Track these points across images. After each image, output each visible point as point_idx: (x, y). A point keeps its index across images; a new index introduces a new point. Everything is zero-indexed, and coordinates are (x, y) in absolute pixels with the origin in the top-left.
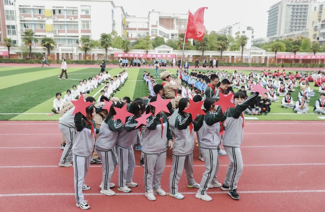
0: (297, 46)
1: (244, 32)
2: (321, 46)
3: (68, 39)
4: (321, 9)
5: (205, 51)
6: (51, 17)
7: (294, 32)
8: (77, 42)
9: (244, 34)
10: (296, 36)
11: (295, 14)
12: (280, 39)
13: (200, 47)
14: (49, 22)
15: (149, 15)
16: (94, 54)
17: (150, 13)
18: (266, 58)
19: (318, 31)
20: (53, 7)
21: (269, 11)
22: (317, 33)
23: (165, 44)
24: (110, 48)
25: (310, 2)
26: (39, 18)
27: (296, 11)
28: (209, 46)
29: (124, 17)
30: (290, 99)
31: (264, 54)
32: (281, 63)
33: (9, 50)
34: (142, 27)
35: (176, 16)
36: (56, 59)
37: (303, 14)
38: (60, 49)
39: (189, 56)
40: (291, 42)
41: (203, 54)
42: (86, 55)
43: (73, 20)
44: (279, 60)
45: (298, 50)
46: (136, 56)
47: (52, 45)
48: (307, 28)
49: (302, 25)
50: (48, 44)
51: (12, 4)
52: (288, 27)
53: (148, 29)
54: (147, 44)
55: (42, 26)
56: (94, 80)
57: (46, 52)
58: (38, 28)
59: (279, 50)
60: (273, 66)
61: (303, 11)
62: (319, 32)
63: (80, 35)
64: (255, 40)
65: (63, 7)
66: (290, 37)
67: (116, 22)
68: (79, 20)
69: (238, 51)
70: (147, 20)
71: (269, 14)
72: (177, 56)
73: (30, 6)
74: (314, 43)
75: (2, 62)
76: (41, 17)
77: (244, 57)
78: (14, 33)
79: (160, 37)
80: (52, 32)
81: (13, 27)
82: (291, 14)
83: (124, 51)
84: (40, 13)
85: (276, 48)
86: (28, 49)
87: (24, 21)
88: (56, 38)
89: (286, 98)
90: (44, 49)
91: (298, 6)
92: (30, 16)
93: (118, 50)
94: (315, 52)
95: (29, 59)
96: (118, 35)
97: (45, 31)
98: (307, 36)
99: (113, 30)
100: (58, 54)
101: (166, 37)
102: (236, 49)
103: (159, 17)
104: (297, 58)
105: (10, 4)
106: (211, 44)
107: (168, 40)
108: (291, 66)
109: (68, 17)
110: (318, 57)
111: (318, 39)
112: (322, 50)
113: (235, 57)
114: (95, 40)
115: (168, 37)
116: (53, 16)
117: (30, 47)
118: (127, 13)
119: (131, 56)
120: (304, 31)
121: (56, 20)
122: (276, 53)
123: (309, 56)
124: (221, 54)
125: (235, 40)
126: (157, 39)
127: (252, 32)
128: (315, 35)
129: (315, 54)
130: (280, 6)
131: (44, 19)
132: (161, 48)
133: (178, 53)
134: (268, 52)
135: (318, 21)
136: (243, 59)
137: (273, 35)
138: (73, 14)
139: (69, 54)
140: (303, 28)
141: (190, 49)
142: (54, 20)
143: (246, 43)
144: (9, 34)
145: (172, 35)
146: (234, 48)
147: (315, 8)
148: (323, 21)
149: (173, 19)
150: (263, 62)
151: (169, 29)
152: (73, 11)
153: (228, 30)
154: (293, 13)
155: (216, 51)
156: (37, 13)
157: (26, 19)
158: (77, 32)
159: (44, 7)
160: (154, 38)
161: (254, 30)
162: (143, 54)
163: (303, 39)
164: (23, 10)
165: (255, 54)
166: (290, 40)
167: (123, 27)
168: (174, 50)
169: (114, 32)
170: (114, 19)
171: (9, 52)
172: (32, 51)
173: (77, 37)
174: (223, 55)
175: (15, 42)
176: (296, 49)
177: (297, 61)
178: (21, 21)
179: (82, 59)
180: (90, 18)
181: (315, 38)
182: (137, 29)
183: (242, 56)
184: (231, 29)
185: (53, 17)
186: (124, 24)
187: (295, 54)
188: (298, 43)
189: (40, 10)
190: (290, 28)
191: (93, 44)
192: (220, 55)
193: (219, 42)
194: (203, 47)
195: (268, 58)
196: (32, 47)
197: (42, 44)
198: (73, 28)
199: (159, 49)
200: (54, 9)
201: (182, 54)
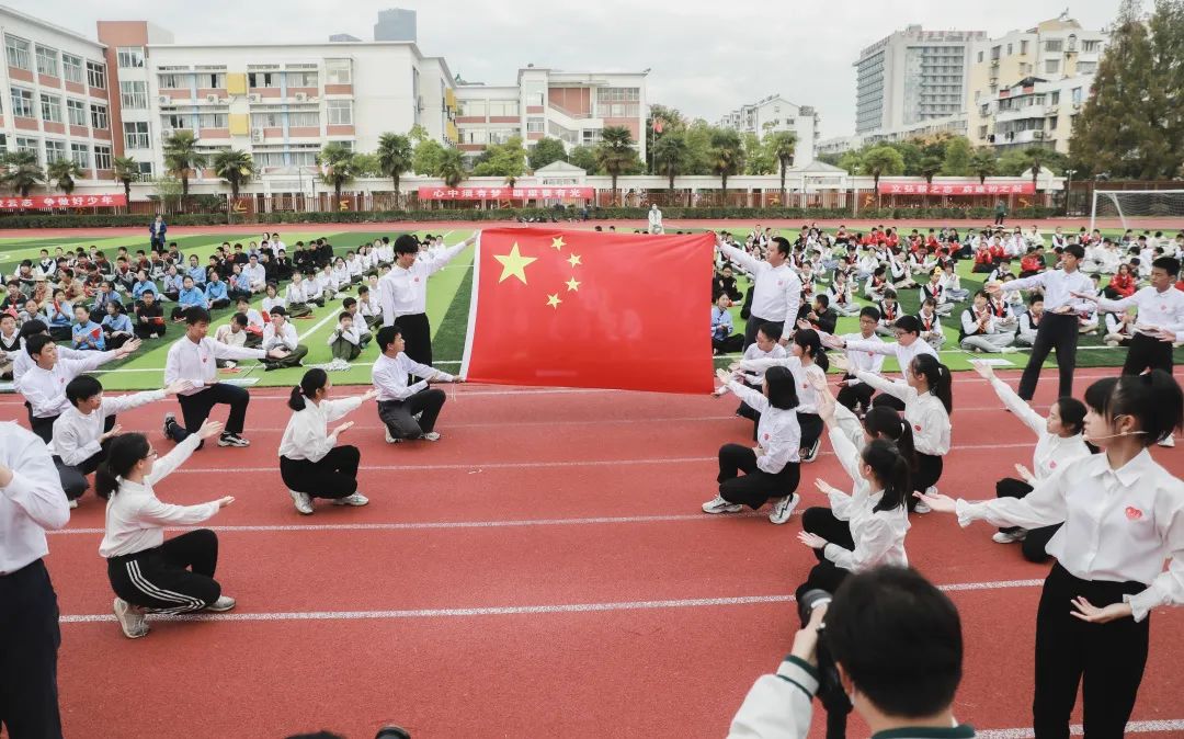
0: (936, 158)
1: (791, 122)
2: (999, 160)
3: (291, 153)
4: (997, 59)
5: (676, 177)
6: (245, 94)
7: (929, 122)
8: (318, 162)
9: (791, 126)
10: (933, 132)
11: (930, 72)
12: (891, 140)
13: (663, 166)
14: (239, 109)
15: (519, 79)
16: (362, 193)
17: (521, 72)
18: (850, 193)
19: (991, 118)
20: (250, 66)
21: (858, 65)
22: (990, 122)
23: (565, 158)
24: (408, 175)
25: (968, 39)
26: (211, 99)
27: (931, 62)
28: (689, 162)
29: (448, 85)
30: (895, 309)
31: (842, 181)
32: (892, 206)
33: (128, 190)
34: (500, 114)
35: (595, 80)
36: (256, 210)
37: (950, 72)
38: (267, 183)
39: (632, 191)
40: (920, 147)
41: (672, 185)
42: (337, 198)
43: (304, 101)
44: (886, 198)
45: (937, 171)
46: (482, 194)
47: (244, 172)
48: (963, 110)
49: (949, 101)
50: (233, 168)
51: (141, 65)
52: (912, 108)
53: (517, 120)
54: (512, 159)
55: (220, 120)
56: (340, 268)
57: (229, 193)
58: (209, 125)
59: (885, 170)
60: (869, 215)
61: (951, 63)
62: (995, 120)
63: (325, 140)
64: (825, 145)
65: (275, 67)
66: (917, 135)
67: (424, 102)
68: (323, 100)
69: (772, 176)
70: (513, 95)
71: (860, 71)
72: (597, 192)
73: (187, 67)
74: (983, 150)
75: (110, 226)
76: (215, 96)
77: (788, 191)
78: (146, 143)
79: (551, 140)
80: (247, 135)
81: (143, 127)
82: (920, 71)
83: (447, 183)
84: (214, 86)
85: (876, 165)
86: (179, 187)
87: (173, 109)
88: (257, 151)
89: (885, 306)
90: (224, 183)
91: (936, 49)
92: (187, 94)
93: (430, 178)
94: (983, 175)
95: (182, 213)
96: (429, 139)
97: (226, 134)
98: (962, 132)
99: (415, 124)
100: (261, 196)
101: (569, 141)
102: (767, 168)
103: (549, 83)
104: (934, 191)
105: (135, 65)
106: (693, 157)
107: (574, 146)
108: (919, 215)
109: (290, 92)
110: (992, 190)
111: (992, 138)
112: (1000, 169)
113: (763, 192)
114: (366, 154)
115: (574, 139)
116: (251, 92)
117: (185, 181)
118: (458, 76)
119: (468, 194)
120: (955, 117)
121: (258, 101)
122: (876, 180)
123: (967, 185)
124: (724, 184)
125: (762, 144)
126: (543, 144)
127: (812, 123)
128: (984, 128)
129: (983, 180)
130: (886, 48)
131: (226, 101)
132: (553, 171)
133: (601, 183)
134: (856, 178)
135: (990, 90)
136: (785, 197)
137: (873, 128)
138: (305, 83)
139: (294, 196)
140: (952, 110)
141: (637, 173)
142: (252, 103)
143: (792, 151)
144: (131, 147)
145: (587, 134)
146: (760, 165)
147: (981, 54)
148: (1002, 91)
149: (587, 90)
150: (842, 204)
151: (576, 117)
152: (305, 74)
153: (746, 116)
154: (924, 67)
155: (710, 177)
156: (206, 83)
157: (176, 102)
158: (316, 132)
159: (225, 67)
160: (535, 142)
161: (819, 116)
162: (501, 189)
163: (952, 140)
164: (169, 79)
165: (820, 182)
166: (917, 142)
167: (446, 114)
168: (588, 174)
169: (418, 131)
170: (421, 92)
171: (128, 196)
172: (191, 191)
173: (317, 146)
174: (728, 186)
175: (147, 167)
176: (931, 168)
177: (936, 199)
178: (164, 109)
179: (329, 208)
180: (353, 94)
181: (982, 138)
182: (488, 120)
183: (783, 189)
184: (754, 114)
185: (248, 95)
186: (448, 108)
187: (929, 181)
188: (938, 150)
189: (214, 77)
190: (919, 109)
191: (359, 165)
192: (721, 187)
193: (717, 150)
194: (670, 166)
195: (856, 192)
196: (190, 181)
197: (217, 171)
198: (304, 122)
199: (546, 174)
200: (252, 71)
201: (611, 187)
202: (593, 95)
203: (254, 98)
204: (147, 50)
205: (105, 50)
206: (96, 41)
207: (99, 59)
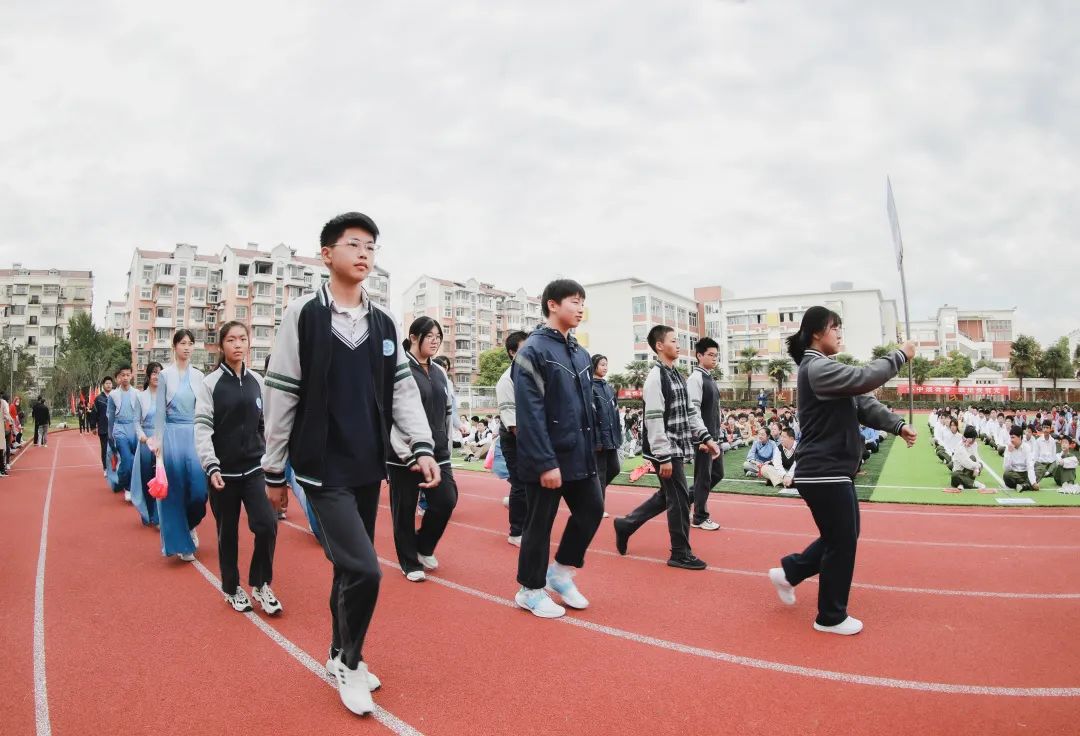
5: (1057, 380)
6: (778, 327)
13: (1049, 371)
14: (774, 336)
17: (939, 311)
20: (780, 309)
26: (758, 330)
35: (985, 315)
39: (1031, 389)
41: (1055, 385)
46: (938, 390)
47: (786, 373)
50: (779, 372)
51: (717, 312)
53: (937, 344)
55: (763, 343)
57: (776, 388)
58: (757, 346)
65: (796, 308)
67: (886, 330)
70: (934, 326)
72: (1010, 390)
73: (743, 312)
76: (760, 329)
80: (779, 353)
83: (916, 382)
84: (759, 322)
86: (745, 384)
87: (735, 337)
90: (773, 381)
92: (743, 328)
95: (746, 400)
97: (767, 352)
101: (973, 357)
103: (958, 318)
105: (714, 312)
116: (781, 325)
117: (750, 379)
119: (929, 390)
121: (785, 330)
131: (766, 331)
132: (981, 374)
142: (782, 332)
149: (981, 321)
151: (976, 342)
156: (755, 321)
157: (737, 333)
159: (765, 310)
162: (950, 387)
164: (733, 319)
172: (753, 387)
178: (730, 337)
185: (780, 327)
189: (759, 316)
194: (1054, 371)
196: (753, 380)
197: (769, 372)
199: (977, 376)
200: (782, 311)
201: (1018, 386)
202: (984, 324)
203: (783, 329)
204: (720, 302)
205: (698, 304)
206: (693, 299)
207: (694, 310)
